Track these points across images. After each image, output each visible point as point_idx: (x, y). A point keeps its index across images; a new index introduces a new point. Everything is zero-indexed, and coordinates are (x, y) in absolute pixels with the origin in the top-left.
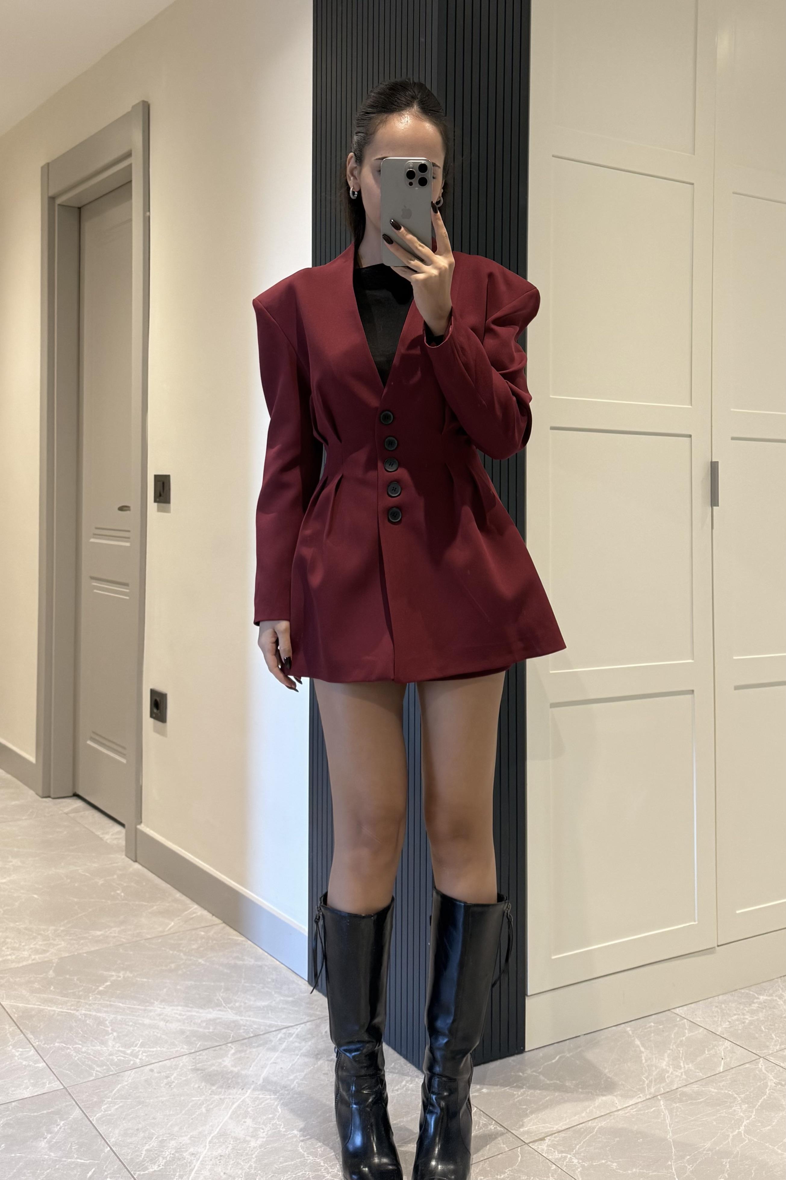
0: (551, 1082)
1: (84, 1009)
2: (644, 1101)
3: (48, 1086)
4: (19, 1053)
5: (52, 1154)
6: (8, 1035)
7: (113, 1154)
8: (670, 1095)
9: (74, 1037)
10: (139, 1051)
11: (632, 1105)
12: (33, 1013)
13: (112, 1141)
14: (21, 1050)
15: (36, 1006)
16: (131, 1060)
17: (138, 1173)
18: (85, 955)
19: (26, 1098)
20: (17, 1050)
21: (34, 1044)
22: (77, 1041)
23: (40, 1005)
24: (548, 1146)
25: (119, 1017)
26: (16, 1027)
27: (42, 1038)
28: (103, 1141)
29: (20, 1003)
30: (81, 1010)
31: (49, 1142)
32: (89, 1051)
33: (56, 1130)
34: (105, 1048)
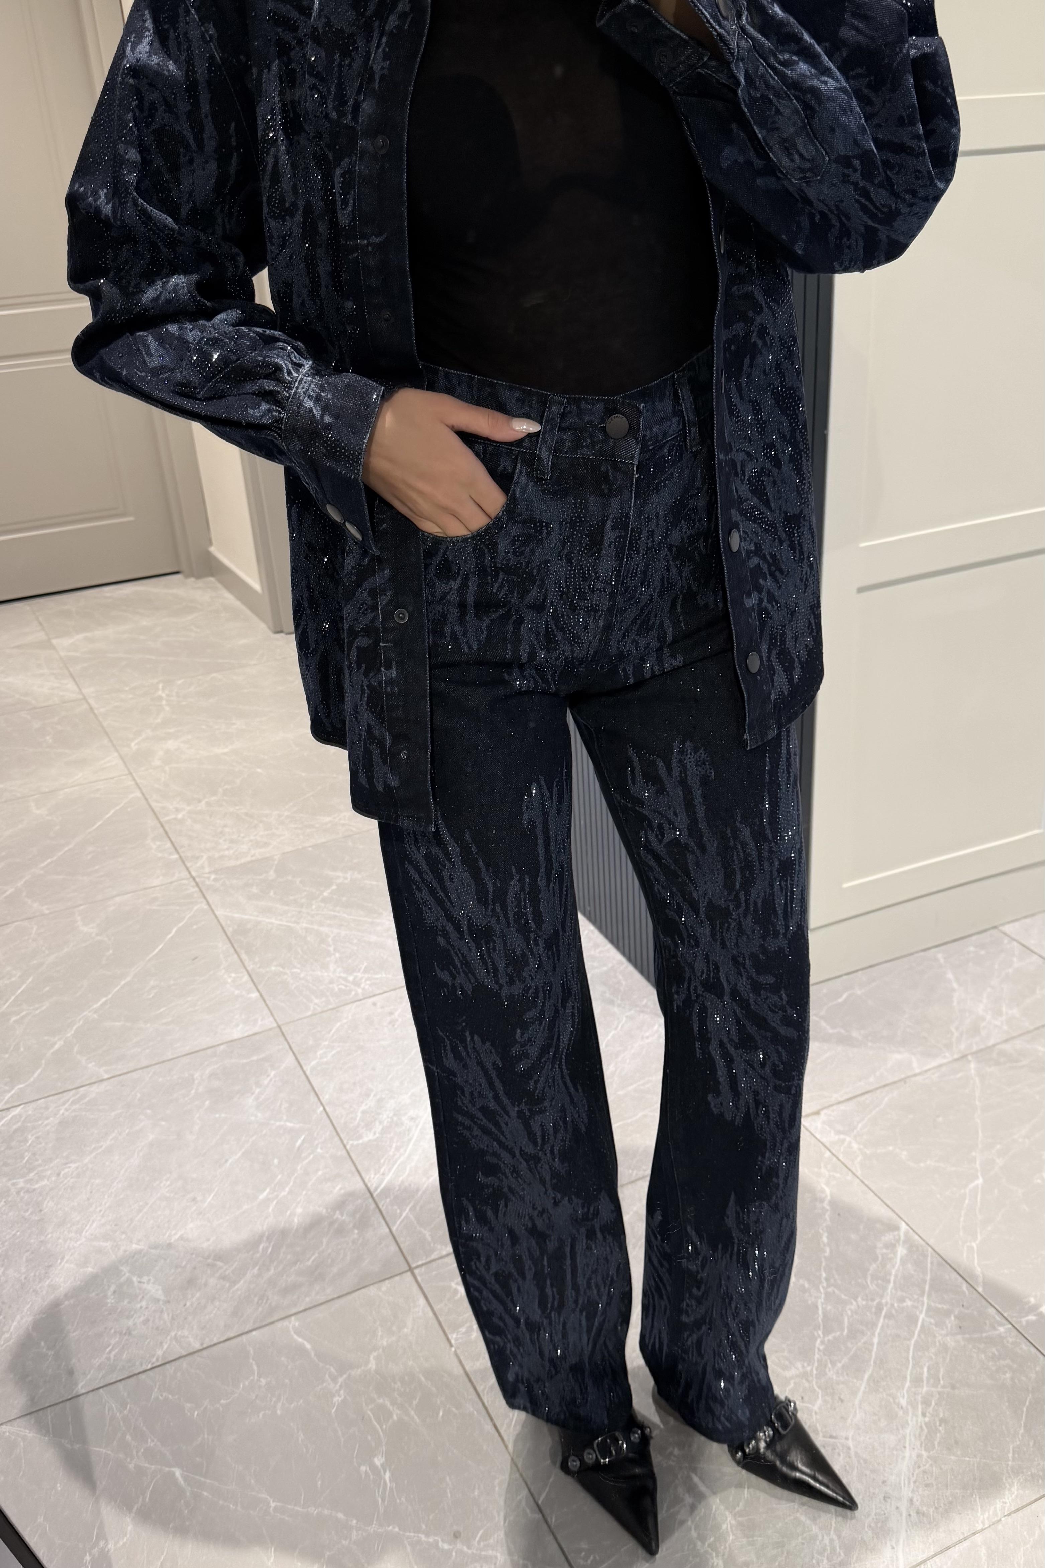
0: (835, 1031)
1: (305, 921)
2: (950, 1062)
3: (260, 1023)
4: (232, 979)
5: (259, 1115)
6: (221, 954)
7: (325, 1116)
8: (984, 1054)
9: (293, 958)
10: (362, 978)
11: (934, 1068)
12: (249, 926)
13: (325, 1098)
14: (233, 975)
15: (253, 918)
16: (351, 991)
17: (351, 1142)
18: (311, 849)
19: (236, 1040)
20: (230, 975)
21: (248, 967)
22: (296, 964)
23: (257, 916)
24: (824, 1123)
25: (343, 933)
26: (231, 946)
27: (257, 959)
28: (316, 1099)
29: (236, 914)
30: (303, 922)
31: (257, 1098)
32: (308, 978)
33: (266, 1082)
34: (326, 974)
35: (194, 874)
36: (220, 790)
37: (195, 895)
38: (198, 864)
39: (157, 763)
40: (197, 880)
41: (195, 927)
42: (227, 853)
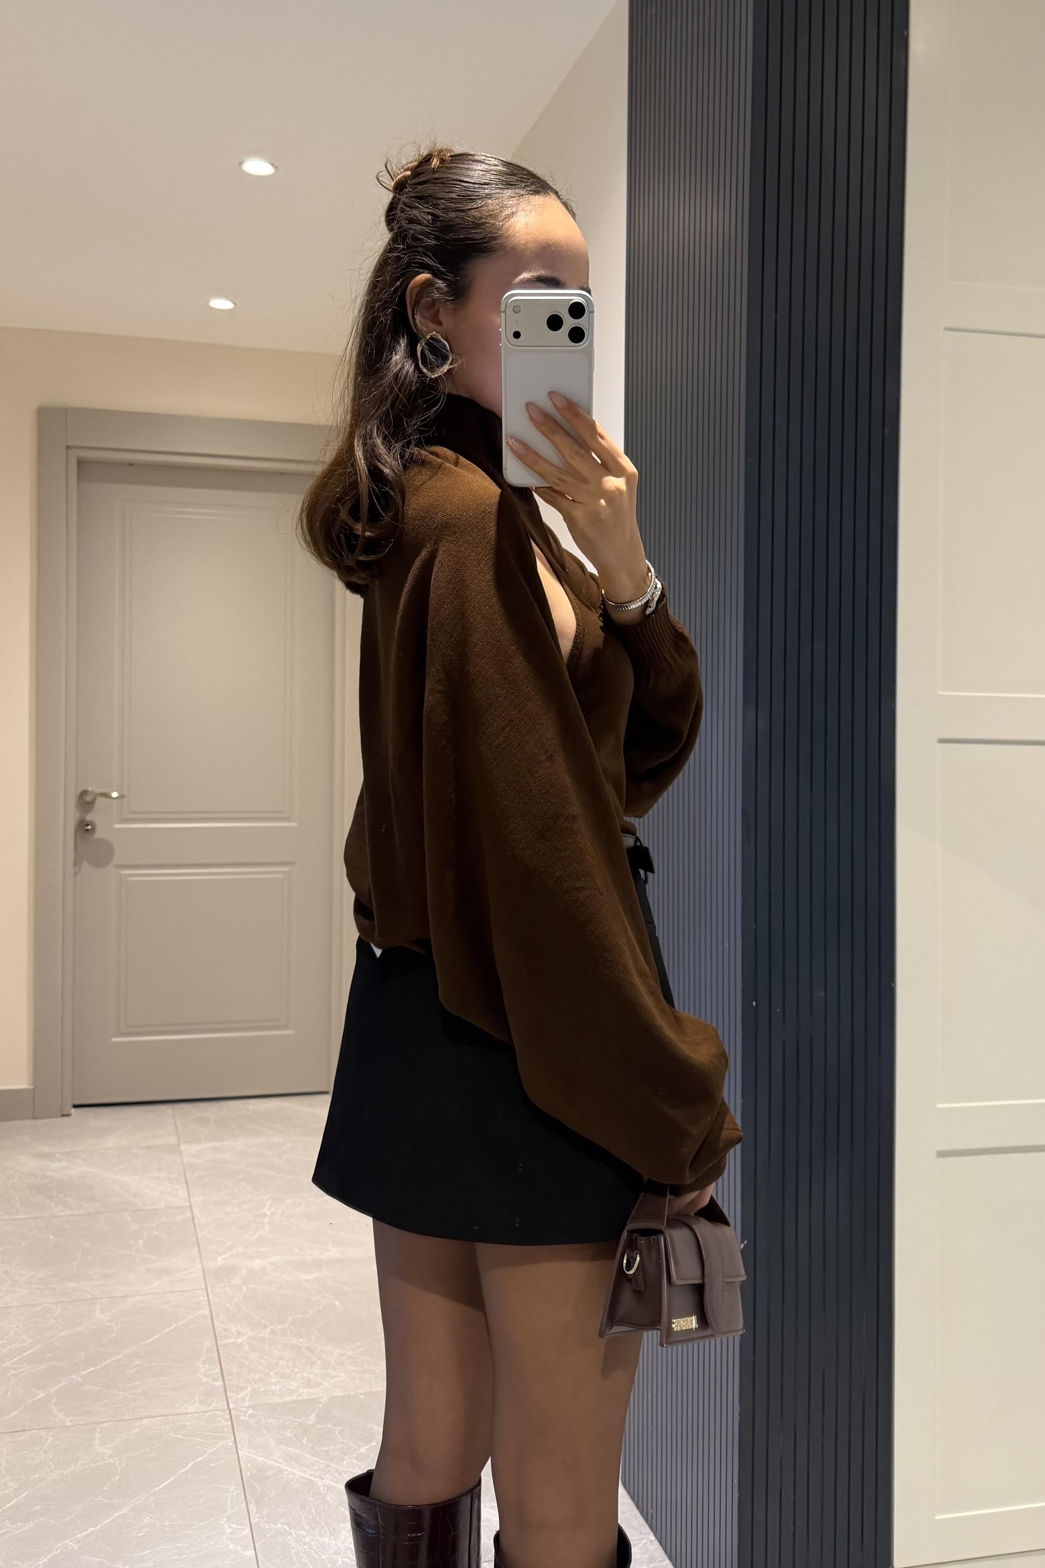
1: (330, 1478)
4: (232, 1530)
6: (229, 1501)
9: (303, 1518)
12: (269, 1473)
14: (234, 1526)
15: (277, 1464)
18: (362, 1397)
20: (231, 1525)
21: (252, 1520)
22: (304, 1525)
23: (282, 1463)
26: (242, 1491)
27: (265, 1512)
29: (260, 1456)
30: (327, 1478)
32: (313, 1543)
34: (334, 1542)
35: (231, 1406)
36: (290, 1319)
37: (225, 1430)
38: (239, 1396)
39: (237, 1281)
40: (233, 1413)
41: (213, 1465)
42: (273, 1387)
